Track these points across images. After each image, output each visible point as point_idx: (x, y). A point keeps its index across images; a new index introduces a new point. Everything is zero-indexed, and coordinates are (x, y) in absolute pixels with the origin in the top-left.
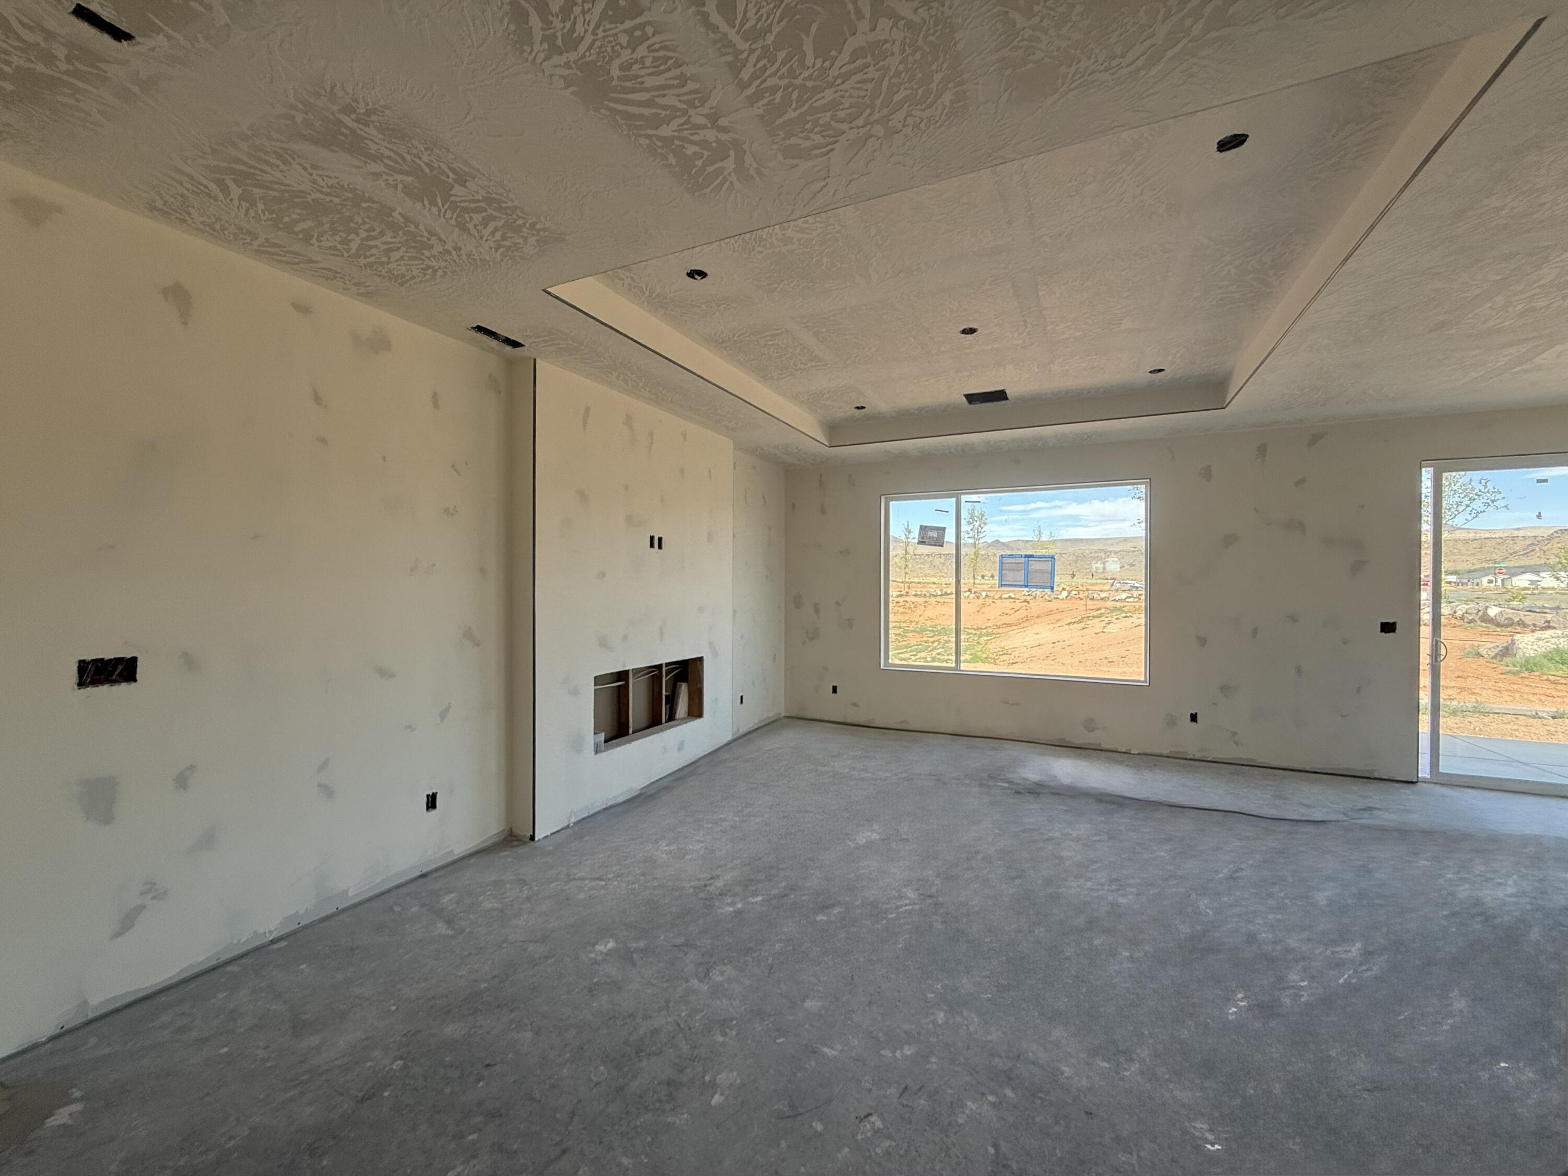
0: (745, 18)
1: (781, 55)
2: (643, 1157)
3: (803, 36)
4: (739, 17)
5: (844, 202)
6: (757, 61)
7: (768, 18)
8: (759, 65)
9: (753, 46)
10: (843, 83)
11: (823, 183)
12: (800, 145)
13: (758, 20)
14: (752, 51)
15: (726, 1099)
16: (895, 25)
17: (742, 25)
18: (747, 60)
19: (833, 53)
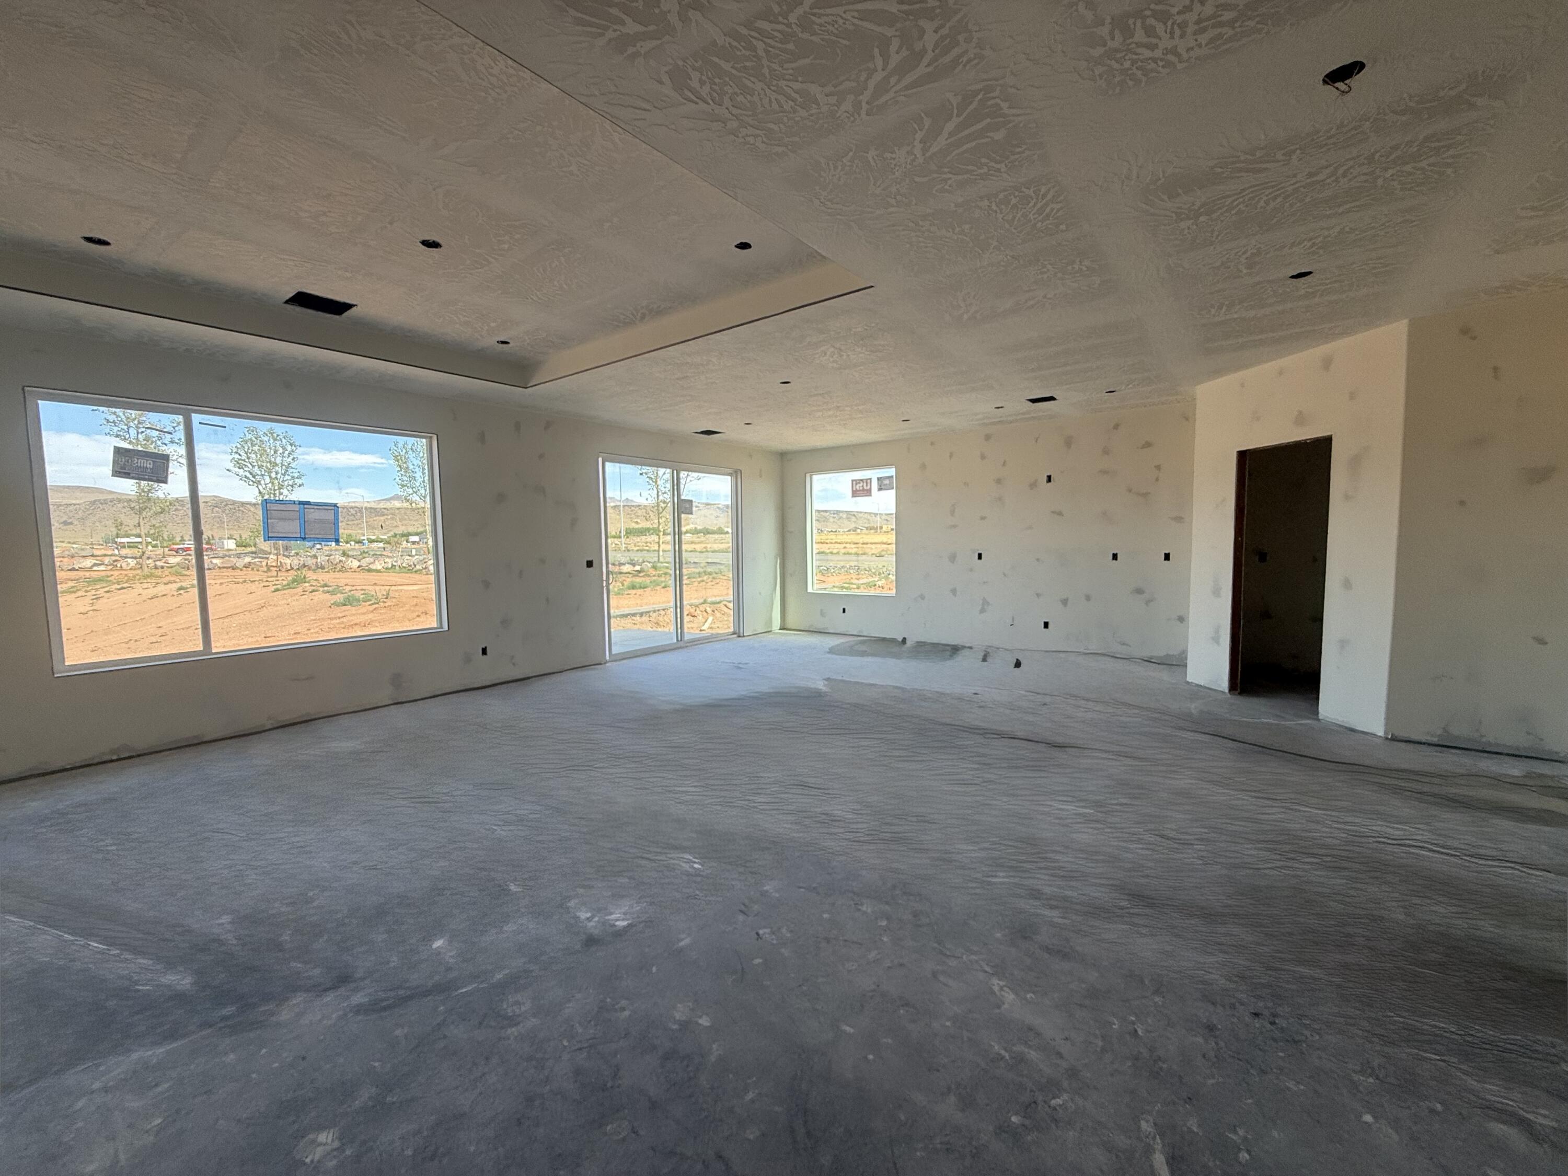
0: (820, 16)
1: (791, 46)
2: (749, 1081)
3: (811, 57)
4: (822, 11)
5: (634, 129)
6: (779, 31)
7: (824, 31)
8: (776, 34)
9: (793, 26)
10: (774, 91)
11: (648, 107)
12: (690, 79)
13: (821, 25)
14: (789, 25)
15: (707, 1014)
16: (835, 105)
17: (814, 15)
18: (780, 23)
19: (800, 79)
